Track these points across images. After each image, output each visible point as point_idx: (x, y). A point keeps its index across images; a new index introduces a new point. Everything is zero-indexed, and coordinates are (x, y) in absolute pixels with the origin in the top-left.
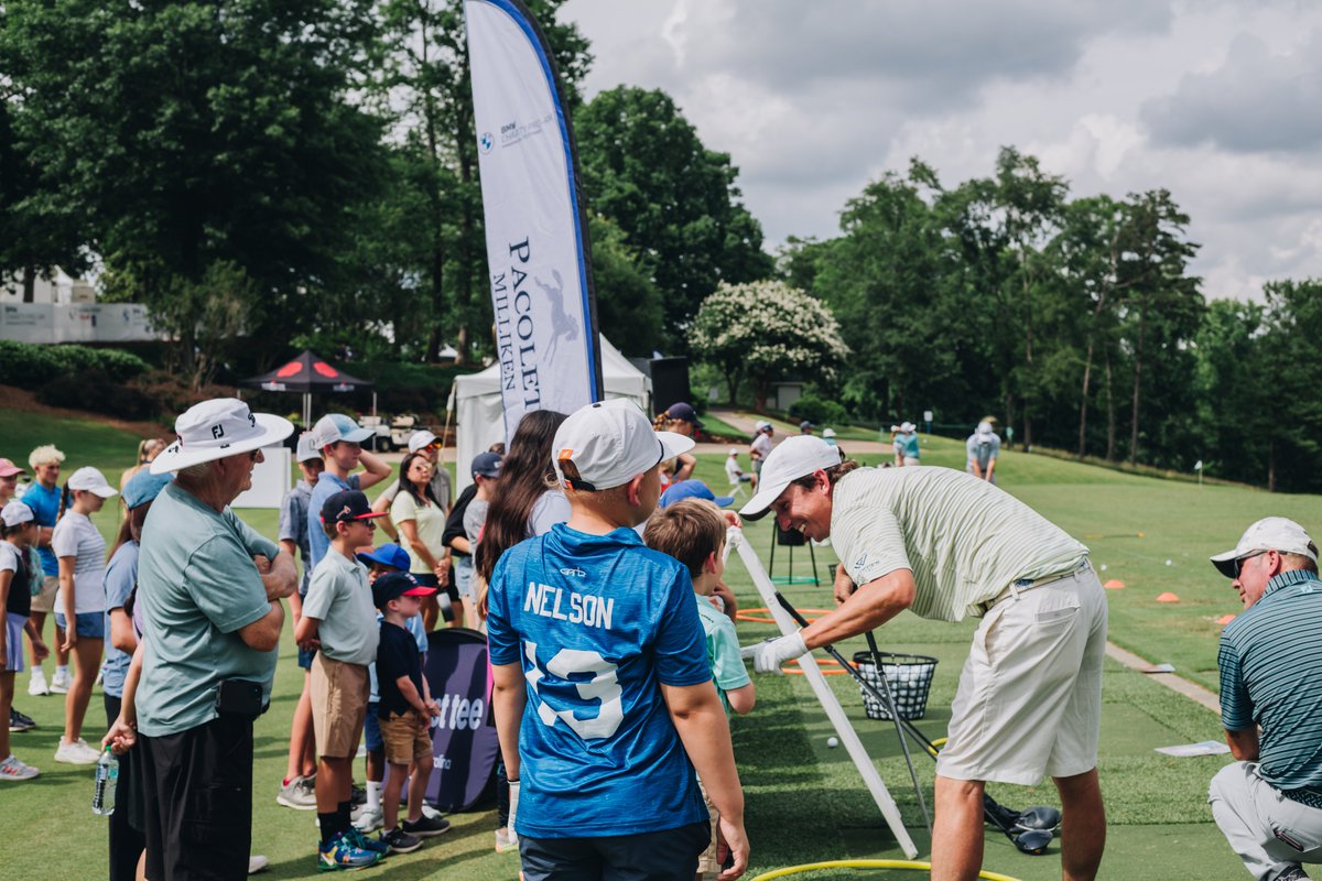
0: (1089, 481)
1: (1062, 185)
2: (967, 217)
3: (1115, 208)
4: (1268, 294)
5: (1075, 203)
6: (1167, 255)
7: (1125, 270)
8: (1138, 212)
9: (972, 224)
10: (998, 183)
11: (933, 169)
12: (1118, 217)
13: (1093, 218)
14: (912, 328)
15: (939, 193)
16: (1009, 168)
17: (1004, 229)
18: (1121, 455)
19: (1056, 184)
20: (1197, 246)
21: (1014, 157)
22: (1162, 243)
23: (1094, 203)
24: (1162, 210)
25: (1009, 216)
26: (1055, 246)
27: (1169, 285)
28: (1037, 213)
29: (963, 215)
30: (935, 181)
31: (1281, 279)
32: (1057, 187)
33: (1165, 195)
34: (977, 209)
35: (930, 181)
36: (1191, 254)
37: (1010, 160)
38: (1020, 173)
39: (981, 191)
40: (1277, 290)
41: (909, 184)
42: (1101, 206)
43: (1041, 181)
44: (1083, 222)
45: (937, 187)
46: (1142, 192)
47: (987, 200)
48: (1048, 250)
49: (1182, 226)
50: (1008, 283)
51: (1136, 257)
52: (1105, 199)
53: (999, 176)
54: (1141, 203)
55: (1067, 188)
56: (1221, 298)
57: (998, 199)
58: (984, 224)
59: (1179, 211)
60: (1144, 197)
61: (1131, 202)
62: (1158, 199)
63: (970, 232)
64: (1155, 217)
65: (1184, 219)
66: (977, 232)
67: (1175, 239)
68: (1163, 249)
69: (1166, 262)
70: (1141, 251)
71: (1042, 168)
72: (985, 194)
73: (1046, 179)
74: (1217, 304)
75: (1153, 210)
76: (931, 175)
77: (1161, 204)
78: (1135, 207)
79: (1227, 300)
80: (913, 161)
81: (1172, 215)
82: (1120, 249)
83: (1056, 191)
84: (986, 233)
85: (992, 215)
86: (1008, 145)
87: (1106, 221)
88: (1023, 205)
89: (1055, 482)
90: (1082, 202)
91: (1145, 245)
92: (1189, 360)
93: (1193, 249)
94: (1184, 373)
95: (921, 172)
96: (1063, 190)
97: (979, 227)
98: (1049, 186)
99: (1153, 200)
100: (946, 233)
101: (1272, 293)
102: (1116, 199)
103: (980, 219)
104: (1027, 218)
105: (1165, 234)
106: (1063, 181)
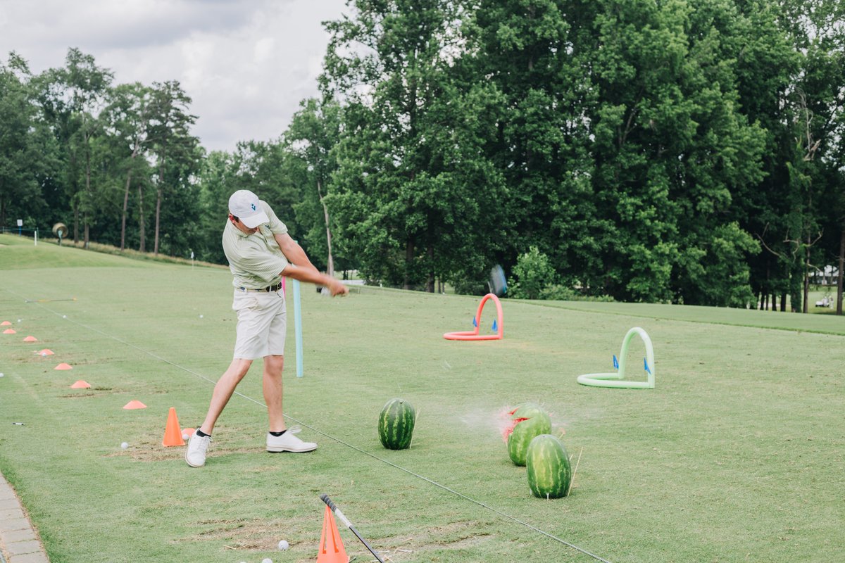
1: (110, 75)
2: (48, 93)
3: (145, 91)
4: (240, 149)
5: (119, 87)
6: (178, 122)
7: (151, 131)
8: (159, 94)
9: (51, 98)
10: (68, 71)
11: (25, 60)
12: (147, 97)
13: (130, 97)
14: (8, 165)
15: (29, 76)
16: (75, 62)
17: (72, 102)
18: (149, 247)
19: (105, 74)
20: (196, 117)
21: (78, 55)
22: (176, 115)
23: (131, 88)
24: (174, 94)
25: (76, 93)
26: (105, 115)
27: (178, 141)
28: (93, 92)
29: (45, 91)
30: (26, 68)
32: (105, 76)
33: (177, 85)
34: (56, 88)
35: (23, 68)
36: (192, 122)
37: (75, 57)
38: (81, 66)
39: (58, 77)
40: (245, 147)
41: (9, 70)
42: (136, 89)
43: (96, 72)
44: (121, 99)
45: (28, 72)
47: (61, 82)
48: (101, 115)
49: (187, 104)
50: (73, 137)
51: (158, 123)
52: (139, 85)
53: (68, 67)
54: (161, 89)
55: (113, 77)
56: (217, 150)
57: (69, 82)
58: (60, 98)
59: (185, 95)
60: (164, 85)
61: (155, 88)
62: (172, 87)
63: (49, 102)
64: (169, 98)
65: (188, 100)
66: (54, 103)
67: (182, 112)
68: (175, 118)
69: (175, 127)
70: (161, 119)
71: (96, 63)
72: (59, 78)
73: (100, 70)
74: (214, 154)
75: (169, 94)
76: (23, 64)
77: (174, 90)
78: (158, 91)
79: (220, 152)
80: (12, 54)
81: (180, 96)
82: (148, 117)
83: (105, 78)
84: (61, 104)
85: (64, 92)
86: (74, 47)
87: (139, 99)
88: (82, 85)
89: (82, 266)
90: (124, 86)
91: (164, 115)
92: (197, 191)
93: (193, 119)
94: (193, 197)
95: (17, 62)
96: (110, 78)
97: (56, 100)
98: (99, 74)
99: (169, 87)
100: (35, 103)
101: (242, 148)
102: (146, 85)
103: (57, 94)
104: (87, 95)
105: (176, 109)
106: (110, 72)
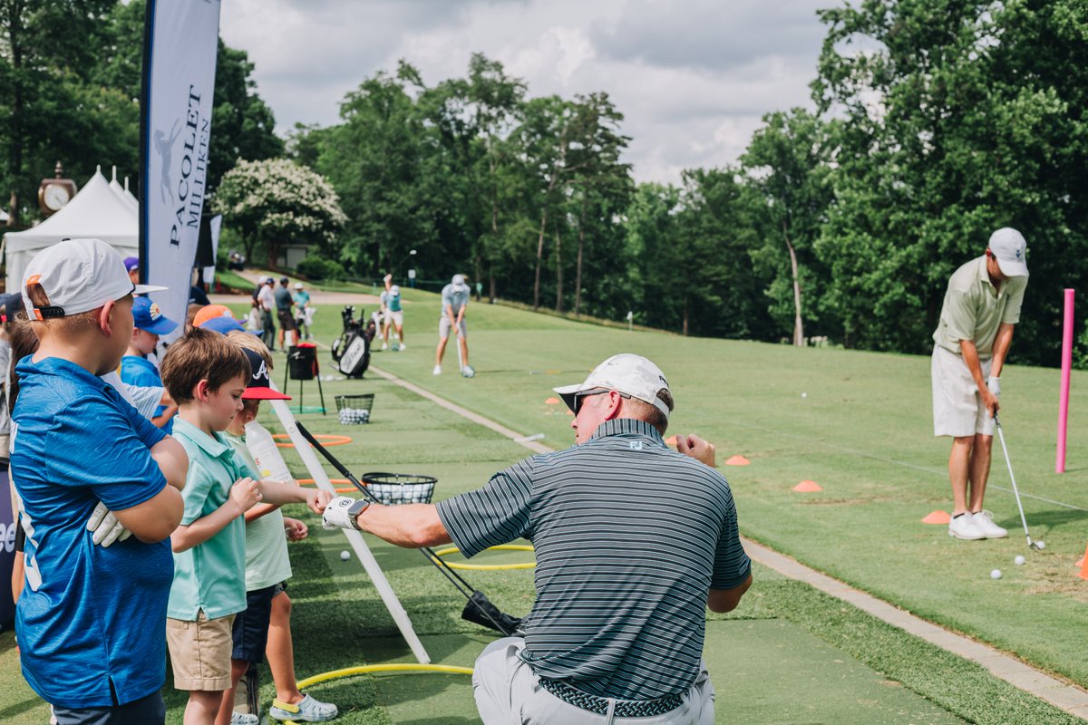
0: (544, 328)
1: (522, 86)
2: (445, 110)
3: (565, 106)
4: (685, 179)
5: (532, 101)
6: (605, 146)
7: (572, 157)
8: (583, 110)
9: (448, 116)
10: (470, 82)
11: (417, 69)
12: (567, 113)
13: (547, 114)
14: (399, 201)
15: (422, 89)
16: (479, 71)
17: (475, 121)
18: (567, 307)
19: (517, 84)
20: (630, 139)
21: (483, 62)
22: (602, 136)
23: (548, 102)
24: (602, 109)
25: (479, 110)
26: (515, 137)
27: (607, 170)
28: (501, 108)
29: (441, 108)
30: (419, 79)
31: (695, 167)
32: (517, 87)
33: (605, 96)
34: (453, 104)
35: (415, 79)
36: (625, 145)
37: (480, 64)
38: (488, 75)
39: (457, 89)
40: (691, 175)
41: (398, 82)
42: (553, 104)
43: (505, 82)
44: (538, 119)
45: (420, 84)
46: (586, 93)
47: (461, 96)
48: (510, 139)
49: (618, 122)
50: (477, 166)
51: (580, 146)
52: (557, 98)
53: (471, 77)
54: (585, 103)
55: (526, 88)
56: (648, 182)
57: (470, 96)
58: (459, 117)
59: (615, 110)
60: (588, 98)
61: (577, 101)
62: (599, 100)
63: (447, 123)
64: (596, 115)
65: (619, 116)
66: (452, 123)
67: (611, 133)
68: (603, 140)
69: (605, 151)
70: (584, 141)
71: (506, 71)
72: (459, 91)
73: (510, 80)
74: (645, 186)
75: (595, 109)
76: (415, 74)
77: (601, 104)
78: (580, 106)
79: (652, 184)
80: (401, 62)
81: (609, 112)
82: (568, 139)
83: (517, 90)
84: (460, 124)
86: (477, 52)
87: (557, 117)
88: (488, 99)
89: (516, 327)
90: (538, 100)
91: (588, 137)
92: (622, 232)
93: (626, 141)
94: (617, 242)
95: (407, 71)
96: (523, 90)
97: (454, 119)
98: (511, 86)
99: (595, 100)
100: (427, 123)
101: (688, 178)
102: (565, 99)
103: (456, 112)
104: (494, 112)
105: (604, 128)
106: (523, 82)
